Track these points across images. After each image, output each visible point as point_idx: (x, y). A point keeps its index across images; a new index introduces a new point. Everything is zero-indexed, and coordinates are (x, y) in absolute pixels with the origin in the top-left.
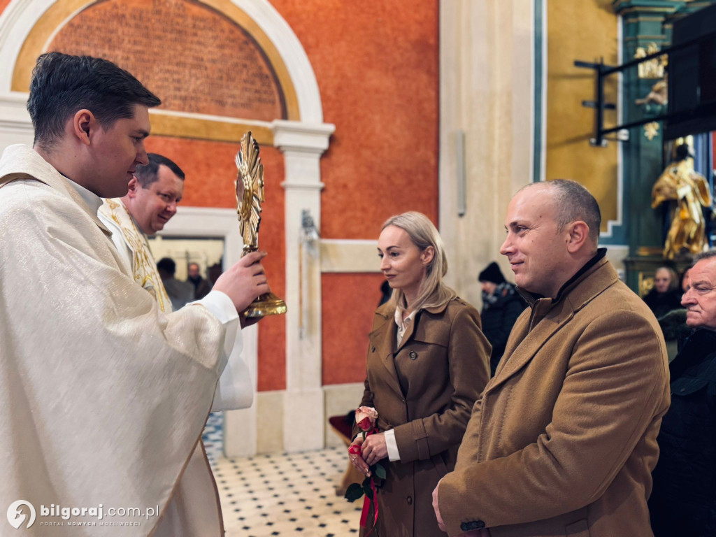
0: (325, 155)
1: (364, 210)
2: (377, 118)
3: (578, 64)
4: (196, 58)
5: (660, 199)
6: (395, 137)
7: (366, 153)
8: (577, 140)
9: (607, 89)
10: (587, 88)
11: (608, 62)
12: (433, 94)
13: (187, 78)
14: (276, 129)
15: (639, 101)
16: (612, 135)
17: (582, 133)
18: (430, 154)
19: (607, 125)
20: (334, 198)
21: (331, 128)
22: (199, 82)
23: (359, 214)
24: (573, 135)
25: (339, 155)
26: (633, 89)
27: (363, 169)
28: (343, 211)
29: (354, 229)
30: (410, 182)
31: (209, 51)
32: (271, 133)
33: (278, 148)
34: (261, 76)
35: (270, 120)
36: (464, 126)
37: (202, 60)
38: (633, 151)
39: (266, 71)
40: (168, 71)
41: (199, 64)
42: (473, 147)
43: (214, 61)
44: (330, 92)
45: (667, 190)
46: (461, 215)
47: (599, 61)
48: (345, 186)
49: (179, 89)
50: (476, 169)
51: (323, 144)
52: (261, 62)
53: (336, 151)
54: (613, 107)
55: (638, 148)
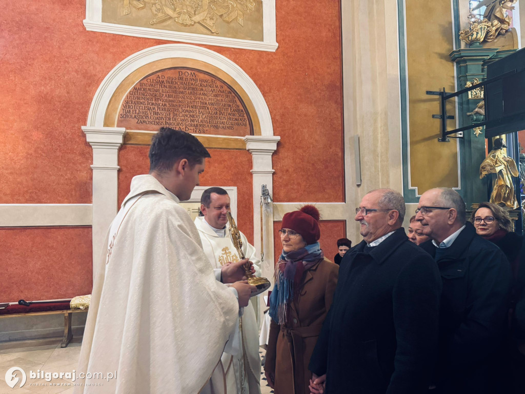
0: (275, 153)
1: (299, 184)
2: (305, 130)
3: (428, 93)
4: (203, 103)
5: (484, 173)
6: (316, 141)
7: (299, 151)
8: (430, 138)
9: (448, 107)
10: (436, 107)
11: (447, 91)
12: (339, 115)
13: (198, 114)
14: (247, 140)
15: (468, 114)
16: (453, 135)
17: (433, 134)
18: (339, 150)
19: (449, 129)
20: (280, 178)
21: (278, 138)
22: (204, 117)
23: (296, 187)
24: (427, 136)
25: (283, 153)
26: (465, 106)
27: (298, 161)
28: (286, 185)
29: (294, 195)
30: (327, 167)
31: (210, 98)
32: (244, 142)
33: (248, 150)
34: (238, 111)
35: (244, 136)
36: (359, 132)
37: (206, 103)
38: (467, 144)
39: (241, 108)
40: (187, 111)
41: (204, 106)
42: (364, 145)
43: (212, 104)
44: (278, 118)
45: (489, 168)
46: (359, 186)
47: (442, 91)
48: (287, 171)
49: (193, 121)
50: (367, 158)
51: (274, 147)
52: (239, 103)
53: (282, 150)
54: (452, 117)
55: (470, 142)
